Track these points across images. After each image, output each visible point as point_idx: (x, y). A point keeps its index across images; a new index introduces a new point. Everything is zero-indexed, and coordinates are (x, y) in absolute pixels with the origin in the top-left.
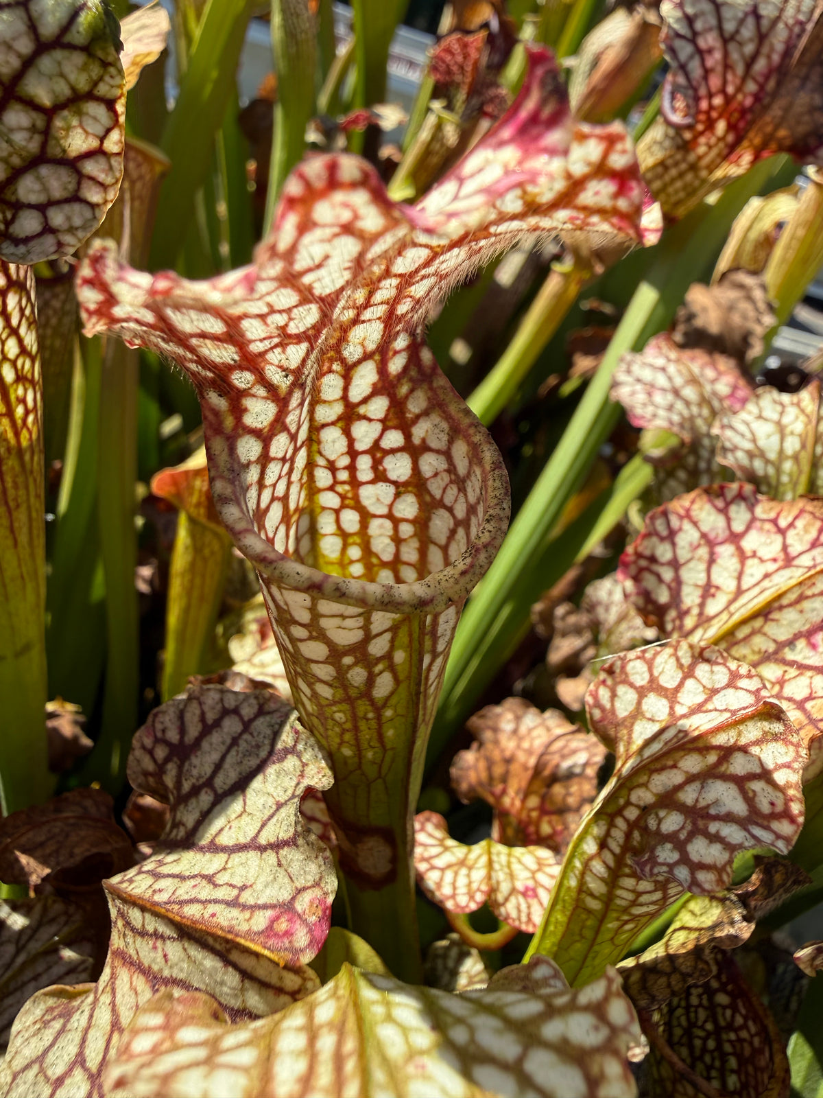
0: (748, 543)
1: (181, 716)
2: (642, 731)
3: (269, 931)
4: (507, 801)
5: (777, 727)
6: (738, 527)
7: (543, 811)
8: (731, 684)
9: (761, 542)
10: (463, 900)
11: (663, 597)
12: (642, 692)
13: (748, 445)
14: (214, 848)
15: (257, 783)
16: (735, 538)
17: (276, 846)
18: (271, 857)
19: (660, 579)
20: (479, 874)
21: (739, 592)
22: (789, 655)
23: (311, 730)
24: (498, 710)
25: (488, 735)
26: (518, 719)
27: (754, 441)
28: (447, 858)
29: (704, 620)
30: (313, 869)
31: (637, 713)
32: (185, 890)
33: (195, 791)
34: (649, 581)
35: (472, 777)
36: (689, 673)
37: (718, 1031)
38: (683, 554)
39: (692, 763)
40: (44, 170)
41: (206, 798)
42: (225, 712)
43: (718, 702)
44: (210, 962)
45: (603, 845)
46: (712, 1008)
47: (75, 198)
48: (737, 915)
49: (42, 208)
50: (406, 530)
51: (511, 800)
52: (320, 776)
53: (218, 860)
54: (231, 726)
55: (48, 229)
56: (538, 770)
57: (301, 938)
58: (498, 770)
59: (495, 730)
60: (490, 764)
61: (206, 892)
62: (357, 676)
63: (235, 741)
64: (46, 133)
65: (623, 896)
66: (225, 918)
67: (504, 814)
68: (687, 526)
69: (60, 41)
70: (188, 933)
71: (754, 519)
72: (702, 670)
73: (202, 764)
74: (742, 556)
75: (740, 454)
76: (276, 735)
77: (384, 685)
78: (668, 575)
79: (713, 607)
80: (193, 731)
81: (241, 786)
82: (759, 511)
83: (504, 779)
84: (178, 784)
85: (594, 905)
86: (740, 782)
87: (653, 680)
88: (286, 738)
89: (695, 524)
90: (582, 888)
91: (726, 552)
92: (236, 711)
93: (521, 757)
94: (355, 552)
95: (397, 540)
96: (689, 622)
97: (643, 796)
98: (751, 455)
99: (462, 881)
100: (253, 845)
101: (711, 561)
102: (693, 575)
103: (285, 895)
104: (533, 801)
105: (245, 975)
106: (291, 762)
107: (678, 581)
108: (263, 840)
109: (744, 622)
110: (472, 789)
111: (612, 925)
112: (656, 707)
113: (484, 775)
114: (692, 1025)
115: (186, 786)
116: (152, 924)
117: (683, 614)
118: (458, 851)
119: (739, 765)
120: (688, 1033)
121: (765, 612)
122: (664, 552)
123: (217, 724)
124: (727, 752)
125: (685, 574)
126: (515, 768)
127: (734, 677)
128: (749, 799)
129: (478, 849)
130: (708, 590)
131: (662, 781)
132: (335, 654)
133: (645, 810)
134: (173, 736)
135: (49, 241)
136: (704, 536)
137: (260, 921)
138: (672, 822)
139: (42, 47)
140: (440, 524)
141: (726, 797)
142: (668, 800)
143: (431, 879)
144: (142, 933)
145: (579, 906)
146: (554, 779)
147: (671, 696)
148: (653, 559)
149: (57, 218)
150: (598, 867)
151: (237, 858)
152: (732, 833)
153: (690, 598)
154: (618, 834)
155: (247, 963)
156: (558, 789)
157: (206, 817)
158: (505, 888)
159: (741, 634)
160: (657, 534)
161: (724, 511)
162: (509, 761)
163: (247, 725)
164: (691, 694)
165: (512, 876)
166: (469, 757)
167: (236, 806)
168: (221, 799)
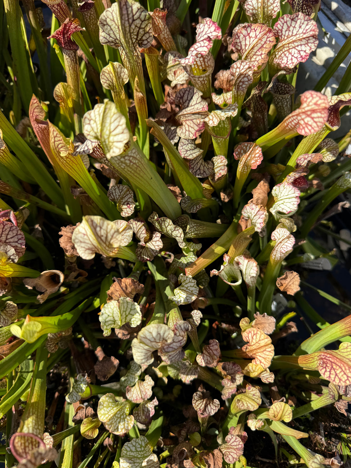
0: (251, 35)
1: (180, 93)
2: (237, 74)
3: (202, 110)
4: (224, 87)
5: (250, 69)
6: (249, 32)
7: (230, 86)
8: (246, 64)
9: (252, 34)
10: (221, 103)
11: (239, 48)
12: (236, 69)
13: (252, 8)
14: (191, 106)
15: (193, 97)
16: (249, 34)
17: (200, 102)
18: (199, 104)
19: (238, 46)
20: (222, 99)
21: (250, 44)
22: (257, 54)
23: (198, 89)
24: (219, 73)
25: (219, 78)
26: (223, 73)
27: (253, 6)
28: (217, 98)
29: (246, 51)
30: (204, 103)
31: (236, 72)
32: (191, 111)
33: (186, 101)
34: (237, 46)
35: (218, 85)
36: (241, 64)
37: (261, 107)
38: (241, 40)
39: (242, 76)
40: (145, 35)
41: (188, 102)
42: (185, 91)
43: (245, 68)
44: (197, 115)
45: (235, 89)
46: (260, 104)
47: (150, 36)
48: (256, 90)
49: (147, 40)
50: (202, 61)
51: (225, 86)
52: (201, 94)
53: (193, 107)
54: (187, 92)
55: (148, 42)
56: (227, 81)
57: (206, 109)
58: (222, 83)
59: (220, 76)
60: (220, 82)
61: (194, 110)
62: (203, 82)
63: (188, 94)
64: (144, 30)
65: (239, 94)
66: (197, 111)
67: (224, 89)
68: (241, 34)
69: (145, 20)
70: (193, 114)
71: (251, 29)
72: (243, 64)
73: (185, 98)
74: (250, 38)
75: (251, 10)
76: (194, 91)
77: (206, 82)
78: (239, 44)
79: (247, 48)
80: (182, 95)
81: (192, 98)
82: (252, 28)
83: (223, 84)
84: (183, 101)
85: (236, 96)
86: (247, 77)
87: (237, 67)
88: (195, 91)
89: (242, 34)
90: (235, 95)
91: (247, 37)
92: (187, 90)
93: (224, 79)
94: (196, 66)
95: (201, 63)
96: (244, 51)
97: (238, 82)
98: (252, 10)
99: (220, 101)
100: (196, 103)
101: (246, 40)
102: (243, 43)
103: (202, 107)
104: (228, 85)
105: (201, 115)
106: (197, 94)
107: (241, 45)
108: (197, 103)
109: (250, 51)
110: (218, 87)
111: (239, 98)
112: (238, 70)
113: (219, 84)
114: (257, 108)
115: (184, 101)
116: (189, 115)
117: (243, 50)
118: (218, 97)
119: (247, 75)
120: (257, 109)
121: (253, 48)
122: (238, 41)
123: (185, 93)
124: (245, 74)
125: (242, 43)
126: (224, 81)
127: (246, 63)
128: (248, 79)
129: (221, 95)
130: (246, 45)
131: (239, 80)
132: (201, 81)
133: (238, 83)
134: (180, 96)
135: (149, 43)
136: (244, 35)
137: (201, 110)
138: (241, 84)
139: (142, 22)
140: (206, 60)
141: (246, 79)
142: (240, 82)
143: (216, 102)
144: (188, 117)
145: (235, 97)
146: (230, 81)
147: (239, 68)
148: (237, 43)
149: (149, 40)
150: (235, 92)
151: (195, 106)
152: (246, 83)
153: (243, 47)
154: (236, 87)
155: (201, 114)
156: (231, 82)
157: (189, 103)
158: (226, 99)
159: (250, 52)
160: (236, 38)
161: (246, 30)
162: (223, 81)
163: (189, 91)
164: (242, 67)
165: (227, 97)
166: (216, 82)
167: (192, 101)
168: (190, 101)
